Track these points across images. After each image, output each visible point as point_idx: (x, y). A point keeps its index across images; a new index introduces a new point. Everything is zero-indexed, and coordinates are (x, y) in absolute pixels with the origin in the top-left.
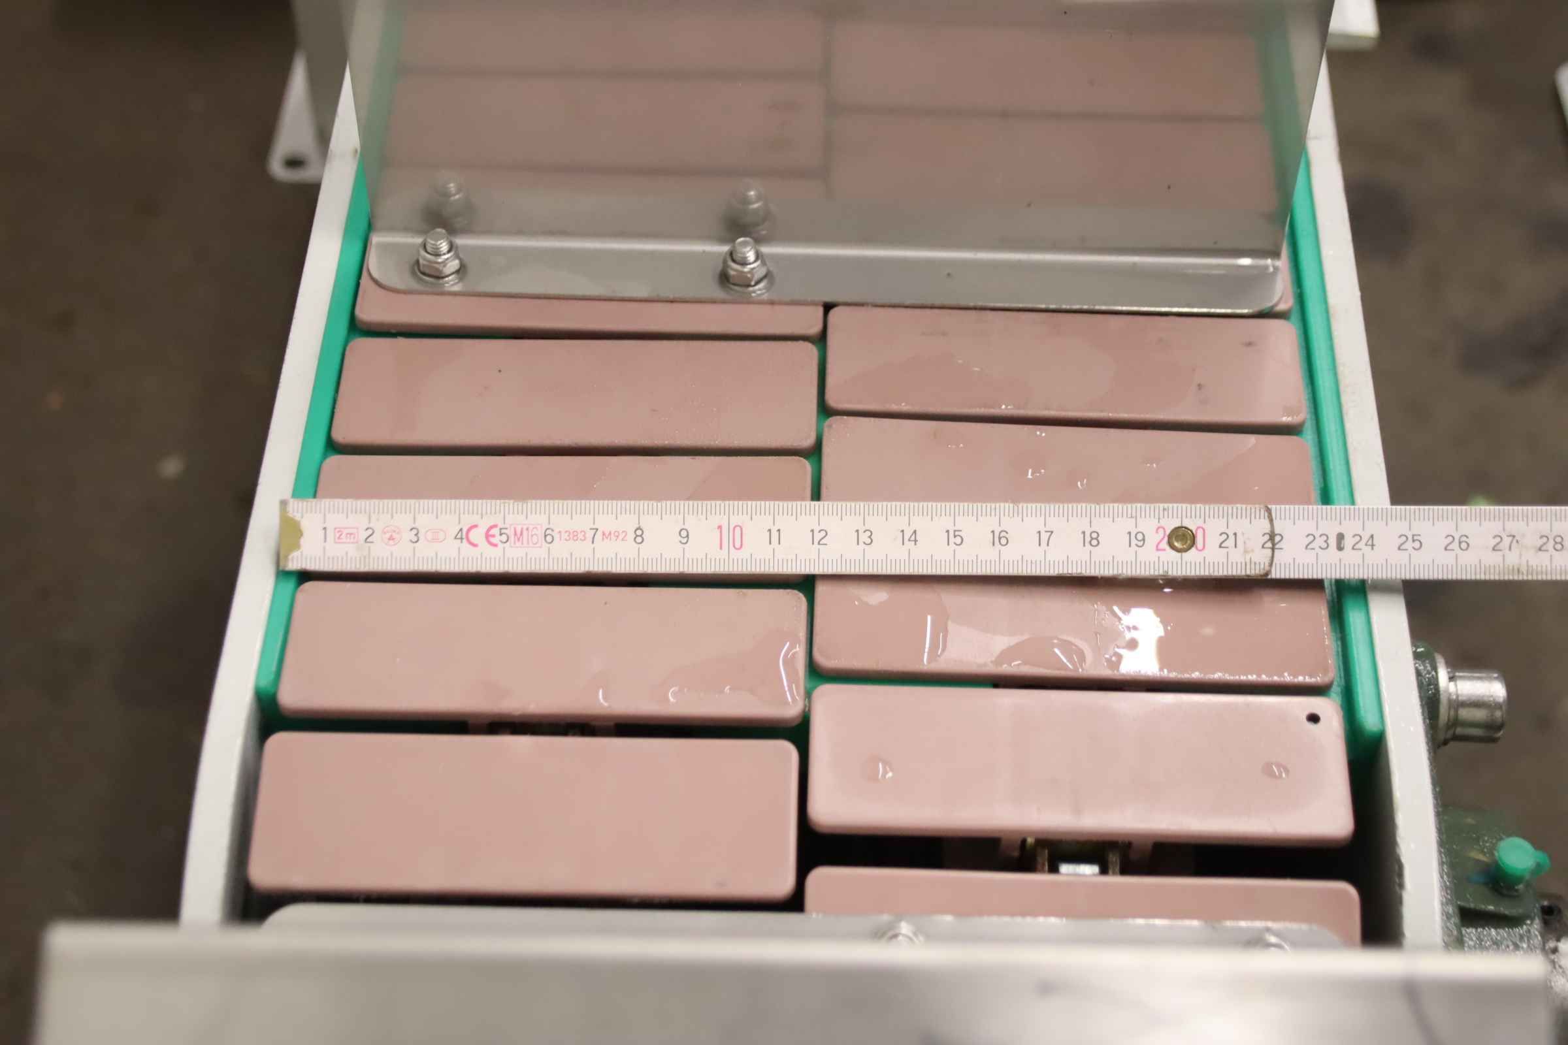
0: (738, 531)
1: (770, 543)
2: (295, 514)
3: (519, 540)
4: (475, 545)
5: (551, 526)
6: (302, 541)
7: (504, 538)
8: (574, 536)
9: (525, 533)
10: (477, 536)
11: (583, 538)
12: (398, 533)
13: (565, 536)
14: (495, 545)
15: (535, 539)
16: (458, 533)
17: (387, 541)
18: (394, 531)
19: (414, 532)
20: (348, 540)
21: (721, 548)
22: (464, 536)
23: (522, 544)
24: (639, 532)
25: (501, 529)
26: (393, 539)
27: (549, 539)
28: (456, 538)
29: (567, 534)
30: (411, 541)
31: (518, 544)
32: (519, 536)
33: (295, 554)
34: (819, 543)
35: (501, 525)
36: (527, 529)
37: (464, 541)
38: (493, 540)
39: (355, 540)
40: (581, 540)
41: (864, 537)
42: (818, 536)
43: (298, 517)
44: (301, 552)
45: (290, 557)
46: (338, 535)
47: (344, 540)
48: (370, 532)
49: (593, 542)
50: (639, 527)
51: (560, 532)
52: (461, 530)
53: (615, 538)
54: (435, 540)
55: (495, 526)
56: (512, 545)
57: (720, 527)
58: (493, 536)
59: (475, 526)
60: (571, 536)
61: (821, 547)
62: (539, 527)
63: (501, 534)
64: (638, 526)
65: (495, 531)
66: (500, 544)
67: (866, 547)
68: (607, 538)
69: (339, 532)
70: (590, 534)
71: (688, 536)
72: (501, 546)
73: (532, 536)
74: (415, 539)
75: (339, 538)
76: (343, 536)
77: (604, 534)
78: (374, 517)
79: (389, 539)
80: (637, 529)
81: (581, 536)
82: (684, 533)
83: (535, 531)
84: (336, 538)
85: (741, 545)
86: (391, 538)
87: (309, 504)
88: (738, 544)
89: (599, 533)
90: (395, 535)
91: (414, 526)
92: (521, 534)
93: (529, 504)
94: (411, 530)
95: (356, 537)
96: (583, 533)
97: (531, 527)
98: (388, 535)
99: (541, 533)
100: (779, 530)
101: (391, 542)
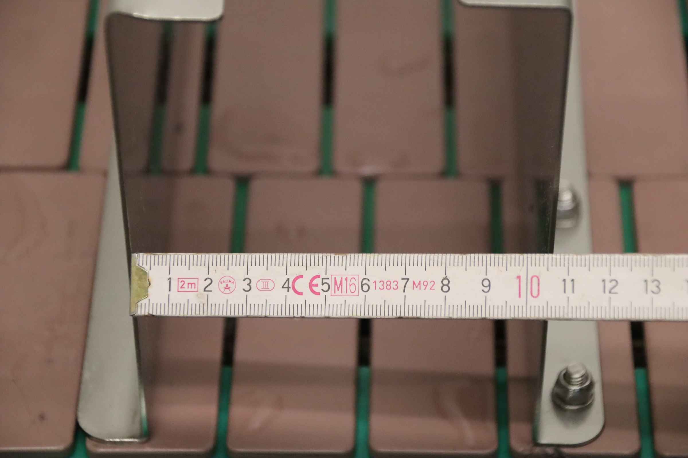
0: (535, 280)
1: (565, 292)
2: (144, 266)
3: (338, 289)
4: (301, 294)
5: (367, 277)
6: (150, 290)
7: (326, 287)
8: (387, 285)
9: (344, 282)
10: (302, 285)
11: (396, 287)
12: (233, 283)
13: (379, 285)
14: (318, 294)
15: (353, 288)
16: (285, 283)
17: (223, 290)
18: (230, 281)
19: (247, 281)
20: (190, 289)
21: (520, 296)
22: (290, 286)
23: (342, 292)
24: (445, 282)
25: (323, 279)
26: (229, 288)
27: (365, 288)
28: (283, 287)
29: (382, 283)
30: (244, 290)
31: (338, 293)
32: (339, 286)
33: (144, 301)
34: (610, 292)
35: (323, 276)
36: (346, 279)
37: (291, 290)
38: (314, 288)
39: (196, 290)
40: (394, 289)
41: (652, 287)
42: (609, 285)
43: (147, 268)
44: (149, 300)
45: (139, 304)
46: (181, 284)
47: (186, 289)
48: (209, 281)
49: (404, 291)
50: (446, 277)
51: (375, 282)
52: (288, 280)
53: (424, 287)
54: (265, 289)
55: (318, 276)
56: (333, 293)
57: (519, 277)
58: (316, 285)
59: (301, 277)
60: (385, 285)
61: (611, 295)
62: (356, 277)
63: (323, 284)
64: (444, 276)
65: (318, 281)
66: (321, 292)
67: (654, 296)
68: (417, 287)
69: (181, 281)
70: (402, 283)
71: (489, 285)
72: (323, 294)
73: (350, 285)
74: (248, 288)
75: (181, 288)
76: (186, 286)
77: (414, 283)
78: (212, 268)
79: (225, 288)
80: (444, 279)
81: (393, 285)
82: (486, 283)
83: (353, 281)
84: (179, 287)
85: (538, 294)
86: (227, 288)
87: (157, 257)
88: (535, 293)
89: (410, 283)
90: (230, 285)
91: (247, 277)
92: (341, 283)
93: (348, 257)
94: (244, 280)
95: (196, 287)
96: (396, 283)
97: (349, 278)
98: (224, 285)
99: (358, 284)
100: (573, 280)
101: (227, 291)
